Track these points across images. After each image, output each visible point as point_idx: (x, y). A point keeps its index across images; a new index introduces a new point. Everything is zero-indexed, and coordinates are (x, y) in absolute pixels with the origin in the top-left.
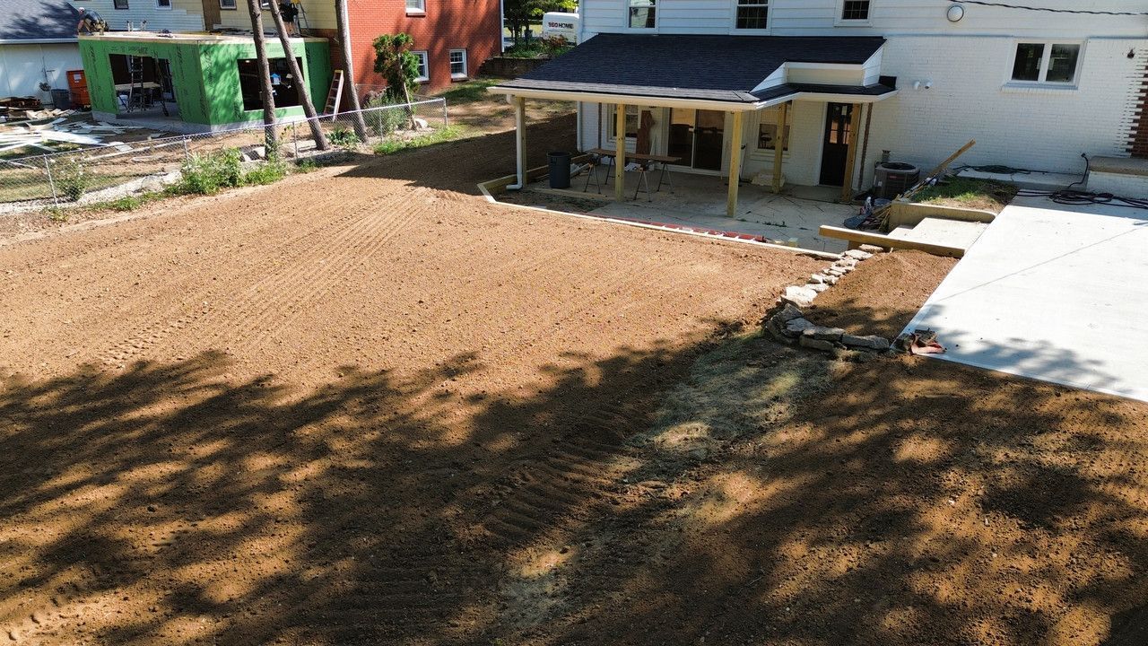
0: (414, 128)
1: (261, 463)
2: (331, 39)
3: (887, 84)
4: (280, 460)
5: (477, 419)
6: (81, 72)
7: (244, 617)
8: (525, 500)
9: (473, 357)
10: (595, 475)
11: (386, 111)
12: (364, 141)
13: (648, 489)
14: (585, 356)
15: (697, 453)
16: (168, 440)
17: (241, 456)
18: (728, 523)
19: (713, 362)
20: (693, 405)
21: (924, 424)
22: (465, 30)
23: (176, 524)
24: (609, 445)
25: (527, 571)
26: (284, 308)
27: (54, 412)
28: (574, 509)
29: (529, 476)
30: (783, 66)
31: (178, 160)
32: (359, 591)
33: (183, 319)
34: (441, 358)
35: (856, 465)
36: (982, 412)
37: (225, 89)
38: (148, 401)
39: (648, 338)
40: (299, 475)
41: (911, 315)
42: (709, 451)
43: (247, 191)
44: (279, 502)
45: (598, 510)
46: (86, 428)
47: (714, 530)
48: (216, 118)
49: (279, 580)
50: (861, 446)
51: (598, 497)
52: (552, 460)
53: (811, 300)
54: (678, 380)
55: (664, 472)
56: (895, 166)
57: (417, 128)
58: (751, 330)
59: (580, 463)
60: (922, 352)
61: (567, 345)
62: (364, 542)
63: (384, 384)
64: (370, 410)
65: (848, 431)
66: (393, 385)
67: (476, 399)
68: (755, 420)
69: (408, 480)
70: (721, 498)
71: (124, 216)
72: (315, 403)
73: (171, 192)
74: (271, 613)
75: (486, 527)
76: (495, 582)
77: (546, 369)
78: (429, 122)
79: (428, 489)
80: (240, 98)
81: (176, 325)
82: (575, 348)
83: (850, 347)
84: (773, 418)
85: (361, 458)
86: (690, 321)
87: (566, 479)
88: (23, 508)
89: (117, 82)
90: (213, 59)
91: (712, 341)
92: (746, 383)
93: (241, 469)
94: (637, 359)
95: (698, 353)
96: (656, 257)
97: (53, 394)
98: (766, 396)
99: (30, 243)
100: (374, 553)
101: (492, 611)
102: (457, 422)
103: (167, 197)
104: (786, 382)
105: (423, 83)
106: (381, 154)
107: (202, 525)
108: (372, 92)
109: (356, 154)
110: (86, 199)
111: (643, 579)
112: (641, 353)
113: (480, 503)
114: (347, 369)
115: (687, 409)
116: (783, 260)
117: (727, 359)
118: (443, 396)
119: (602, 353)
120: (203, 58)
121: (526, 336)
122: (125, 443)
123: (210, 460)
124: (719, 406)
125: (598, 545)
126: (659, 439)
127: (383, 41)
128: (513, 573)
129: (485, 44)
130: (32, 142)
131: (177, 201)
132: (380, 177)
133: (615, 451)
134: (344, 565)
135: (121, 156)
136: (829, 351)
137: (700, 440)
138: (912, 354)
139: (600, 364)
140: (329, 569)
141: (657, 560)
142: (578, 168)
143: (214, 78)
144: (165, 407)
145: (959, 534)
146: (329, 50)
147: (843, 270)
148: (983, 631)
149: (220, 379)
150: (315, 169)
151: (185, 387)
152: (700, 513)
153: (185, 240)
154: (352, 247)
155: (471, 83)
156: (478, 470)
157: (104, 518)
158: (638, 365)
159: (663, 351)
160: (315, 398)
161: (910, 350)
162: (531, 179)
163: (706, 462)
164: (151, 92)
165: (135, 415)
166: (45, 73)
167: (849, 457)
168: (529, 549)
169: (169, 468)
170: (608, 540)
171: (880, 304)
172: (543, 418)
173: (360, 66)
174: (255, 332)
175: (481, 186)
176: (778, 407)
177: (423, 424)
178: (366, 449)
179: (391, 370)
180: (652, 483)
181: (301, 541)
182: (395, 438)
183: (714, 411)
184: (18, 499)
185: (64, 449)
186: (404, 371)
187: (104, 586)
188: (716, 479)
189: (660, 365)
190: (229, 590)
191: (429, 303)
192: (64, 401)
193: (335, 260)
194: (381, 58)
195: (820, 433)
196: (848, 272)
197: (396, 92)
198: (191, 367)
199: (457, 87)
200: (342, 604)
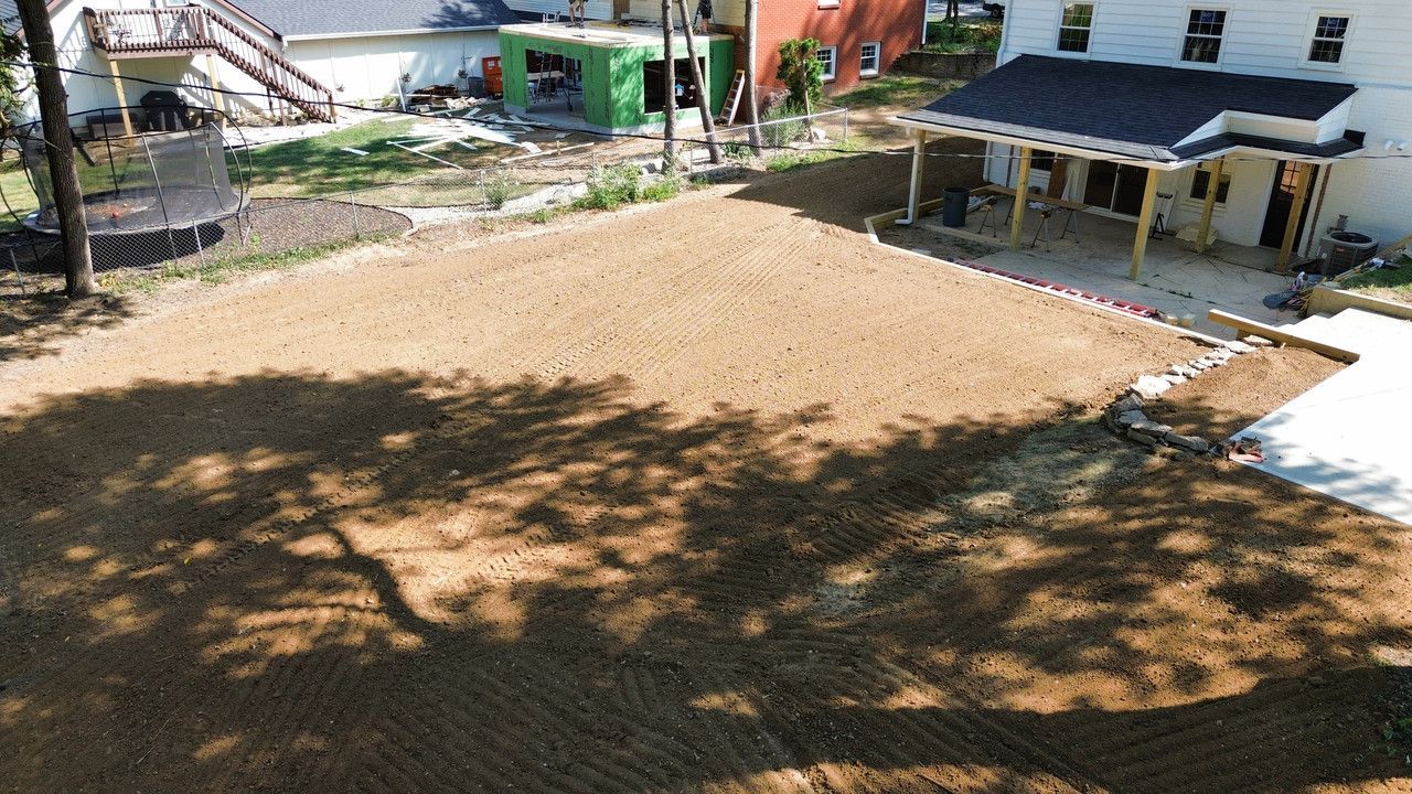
0: (810, 140)
1: (657, 473)
2: (737, 37)
3: (1353, 139)
4: (669, 473)
5: (822, 462)
6: (496, 59)
7: (644, 575)
8: (847, 531)
9: (826, 409)
10: (907, 522)
11: (784, 124)
12: (757, 155)
13: (944, 539)
14: (925, 420)
15: (995, 518)
16: (590, 445)
17: (641, 465)
18: (996, 573)
19: (1042, 442)
20: (1008, 477)
21: (1199, 522)
22: (881, 23)
23: (599, 507)
24: (927, 500)
25: (837, 580)
26: (675, 342)
27: (509, 412)
28: (883, 544)
29: (853, 513)
30: (1223, 113)
31: (582, 167)
32: (720, 572)
33: (595, 342)
34: (800, 405)
35: (1121, 546)
36: (1261, 521)
37: (630, 91)
38: (574, 412)
39: (991, 410)
40: (682, 486)
41: (1252, 420)
42: (1005, 517)
43: (642, 208)
44: (668, 504)
45: (902, 548)
46: (534, 427)
47: (984, 575)
48: (618, 121)
49: (667, 556)
50: (1134, 532)
51: (904, 538)
52: (876, 505)
53: (1160, 392)
54: (1004, 452)
55: (962, 528)
56: (1348, 237)
57: (814, 140)
58: (1093, 414)
59: (897, 511)
60: (1239, 459)
61: (911, 407)
62: (726, 541)
63: (750, 422)
64: (738, 443)
65: (1129, 519)
66: (756, 424)
67: (824, 445)
68: (1055, 498)
69: (761, 502)
70: (999, 554)
71: (539, 229)
72: (696, 431)
73: (578, 206)
74: (660, 575)
75: (814, 545)
76: (813, 583)
77: (887, 427)
78: (827, 132)
79: (775, 511)
80: (642, 99)
81: (590, 347)
82: (919, 412)
83: (1171, 445)
84: (1070, 498)
85: (728, 480)
86: (1036, 397)
87: (883, 521)
88: (500, 480)
89: (529, 71)
90: (621, 61)
91: (1051, 421)
92: (1061, 465)
93: (643, 475)
94: (973, 429)
95: (1032, 430)
96: (1027, 324)
97: (507, 397)
98: (1072, 480)
99: (467, 252)
100: (732, 549)
101: (809, 600)
102: (805, 462)
103: (574, 211)
104: (1098, 469)
105: (828, 82)
106: (773, 171)
107: (617, 511)
108: (772, 94)
109: (748, 170)
110: (509, 207)
111: (920, 598)
112: (979, 424)
113: (813, 528)
114: (721, 406)
115: (1000, 480)
116: (1161, 341)
117: (1056, 440)
118: (798, 439)
119: (942, 418)
120: (612, 62)
121: (877, 393)
122: (560, 443)
123: (620, 465)
124: (1029, 480)
125: (894, 572)
126: (969, 501)
127: (789, 47)
128: (827, 580)
129: (903, 36)
130: (454, 138)
131: (583, 215)
132: (769, 202)
133: (928, 505)
134: (712, 554)
135: (532, 159)
136: (1149, 446)
137: (1002, 507)
138: (1228, 459)
139: (935, 429)
140: (700, 555)
141: (934, 587)
142: (979, 202)
143: (620, 81)
144: (586, 419)
145: (1174, 608)
146: (733, 50)
147: (1210, 363)
148: (1152, 670)
149: (625, 401)
150: (707, 186)
151: (600, 404)
152: (978, 562)
153: (592, 262)
154: (735, 285)
155: (881, 82)
156: (815, 503)
157: (552, 496)
158: (972, 435)
159: (1000, 425)
160: (697, 427)
161: (1228, 456)
162: (924, 214)
163: (999, 525)
164: (556, 82)
165: (565, 422)
166: (464, 60)
167: (1117, 539)
168: (843, 566)
169: (592, 467)
170: (902, 569)
171: (1226, 406)
172: (877, 470)
173: (762, 65)
174: (651, 361)
175: (868, 221)
176: (1082, 490)
177: (778, 460)
178: (732, 474)
179: (757, 411)
180: (950, 534)
181: (682, 532)
182: (755, 469)
183: (1023, 485)
184: (496, 473)
185: (521, 441)
186: (766, 415)
187: (557, 540)
188: (1000, 540)
189: (993, 437)
190: (635, 557)
191: (796, 350)
192: (516, 404)
193: (720, 297)
194: (786, 64)
195: (1104, 516)
196: (1215, 365)
197: (796, 101)
198: (603, 388)
199: (864, 86)
200: (708, 579)
